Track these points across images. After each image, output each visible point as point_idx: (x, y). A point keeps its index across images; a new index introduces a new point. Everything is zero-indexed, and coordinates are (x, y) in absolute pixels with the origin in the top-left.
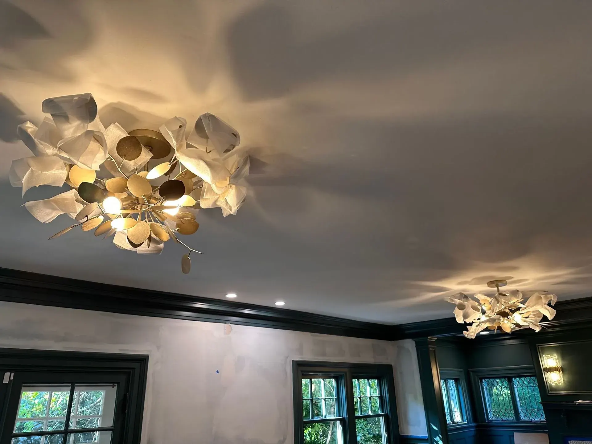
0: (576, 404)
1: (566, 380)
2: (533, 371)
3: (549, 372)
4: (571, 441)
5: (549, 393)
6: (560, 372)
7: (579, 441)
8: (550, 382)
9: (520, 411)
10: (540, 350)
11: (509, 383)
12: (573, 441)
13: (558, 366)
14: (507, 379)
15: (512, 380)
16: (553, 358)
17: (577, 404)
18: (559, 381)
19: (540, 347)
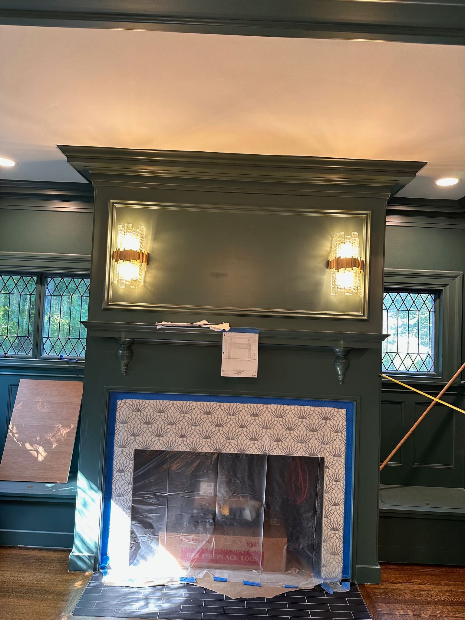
0: (158, 328)
1: (148, 279)
2: (88, 266)
3: (121, 261)
4: (123, 401)
5: (108, 305)
6: (142, 262)
7: (137, 401)
8: (115, 282)
9: (45, 340)
10: (115, 213)
11: (39, 286)
12: (127, 401)
13: (143, 251)
14: (35, 278)
15: (46, 281)
16: (136, 232)
17: (160, 329)
18: (134, 281)
19: (116, 206)
